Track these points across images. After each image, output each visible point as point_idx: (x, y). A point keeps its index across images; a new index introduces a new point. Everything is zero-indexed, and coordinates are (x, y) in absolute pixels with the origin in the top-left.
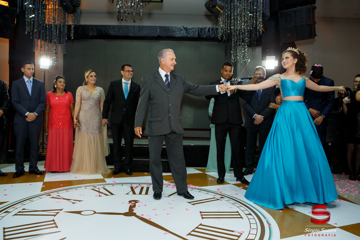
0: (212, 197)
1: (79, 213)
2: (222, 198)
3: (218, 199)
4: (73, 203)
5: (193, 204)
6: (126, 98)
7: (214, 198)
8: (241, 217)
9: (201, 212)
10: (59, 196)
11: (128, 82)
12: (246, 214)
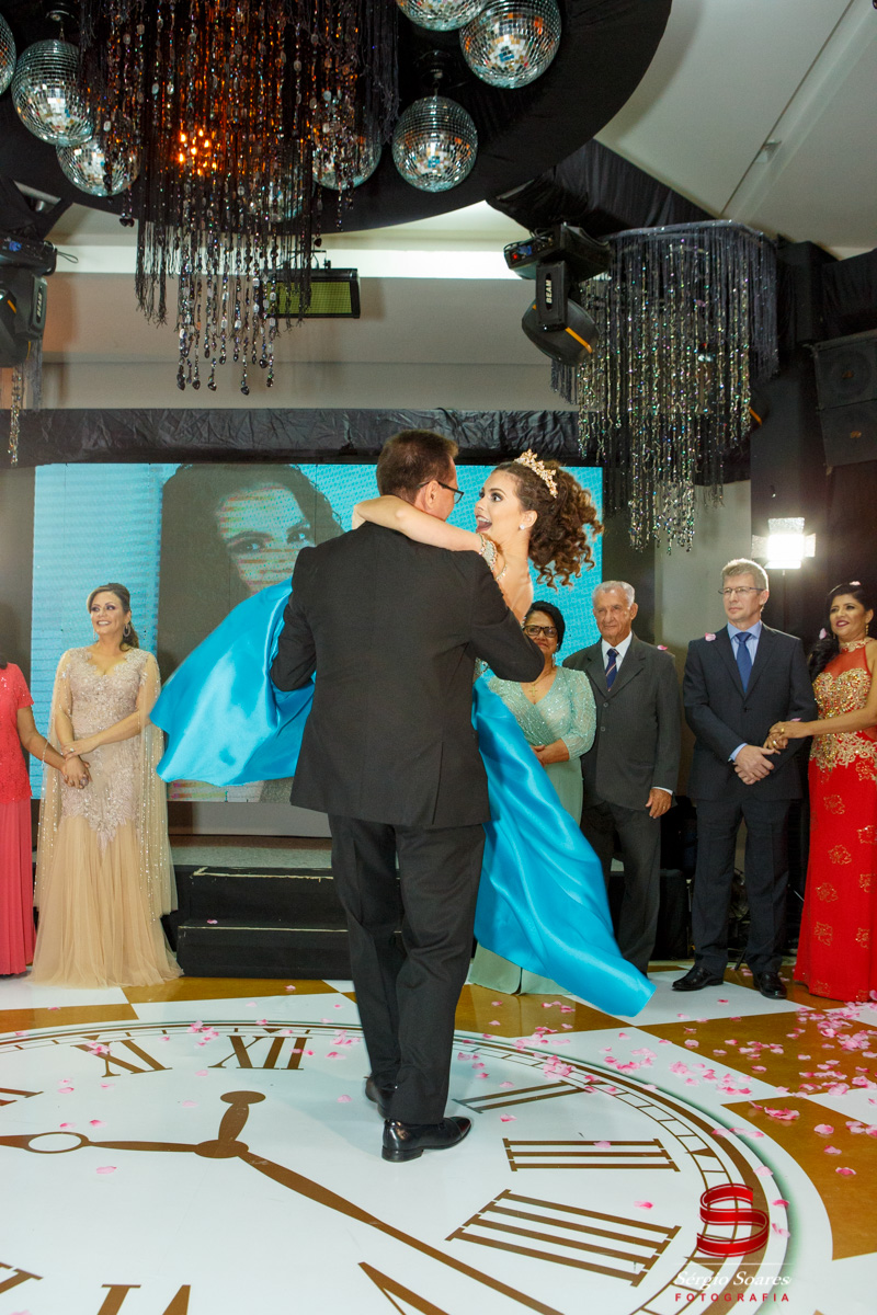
1: (22, 1141)
2: (594, 1082)
3: (579, 1090)
5: (478, 1110)
7: (563, 1084)
8: (672, 1166)
9: (508, 1143)
12: (692, 1153)
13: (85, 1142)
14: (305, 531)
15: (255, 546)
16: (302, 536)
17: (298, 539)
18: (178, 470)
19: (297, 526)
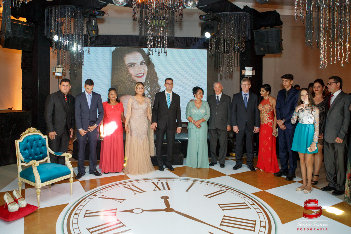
0: (220, 190)
1: (131, 211)
2: (227, 190)
3: (225, 192)
4: (121, 202)
5: (210, 197)
6: (169, 107)
7: (221, 190)
8: (249, 208)
9: (219, 205)
10: (103, 195)
11: (170, 93)
12: (251, 205)
13: (143, 211)
14: (144, 63)
15: (133, 66)
16: (143, 64)
17: (142, 64)
18: (116, 49)
19: (142, 61)
